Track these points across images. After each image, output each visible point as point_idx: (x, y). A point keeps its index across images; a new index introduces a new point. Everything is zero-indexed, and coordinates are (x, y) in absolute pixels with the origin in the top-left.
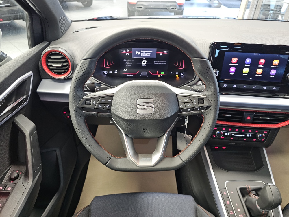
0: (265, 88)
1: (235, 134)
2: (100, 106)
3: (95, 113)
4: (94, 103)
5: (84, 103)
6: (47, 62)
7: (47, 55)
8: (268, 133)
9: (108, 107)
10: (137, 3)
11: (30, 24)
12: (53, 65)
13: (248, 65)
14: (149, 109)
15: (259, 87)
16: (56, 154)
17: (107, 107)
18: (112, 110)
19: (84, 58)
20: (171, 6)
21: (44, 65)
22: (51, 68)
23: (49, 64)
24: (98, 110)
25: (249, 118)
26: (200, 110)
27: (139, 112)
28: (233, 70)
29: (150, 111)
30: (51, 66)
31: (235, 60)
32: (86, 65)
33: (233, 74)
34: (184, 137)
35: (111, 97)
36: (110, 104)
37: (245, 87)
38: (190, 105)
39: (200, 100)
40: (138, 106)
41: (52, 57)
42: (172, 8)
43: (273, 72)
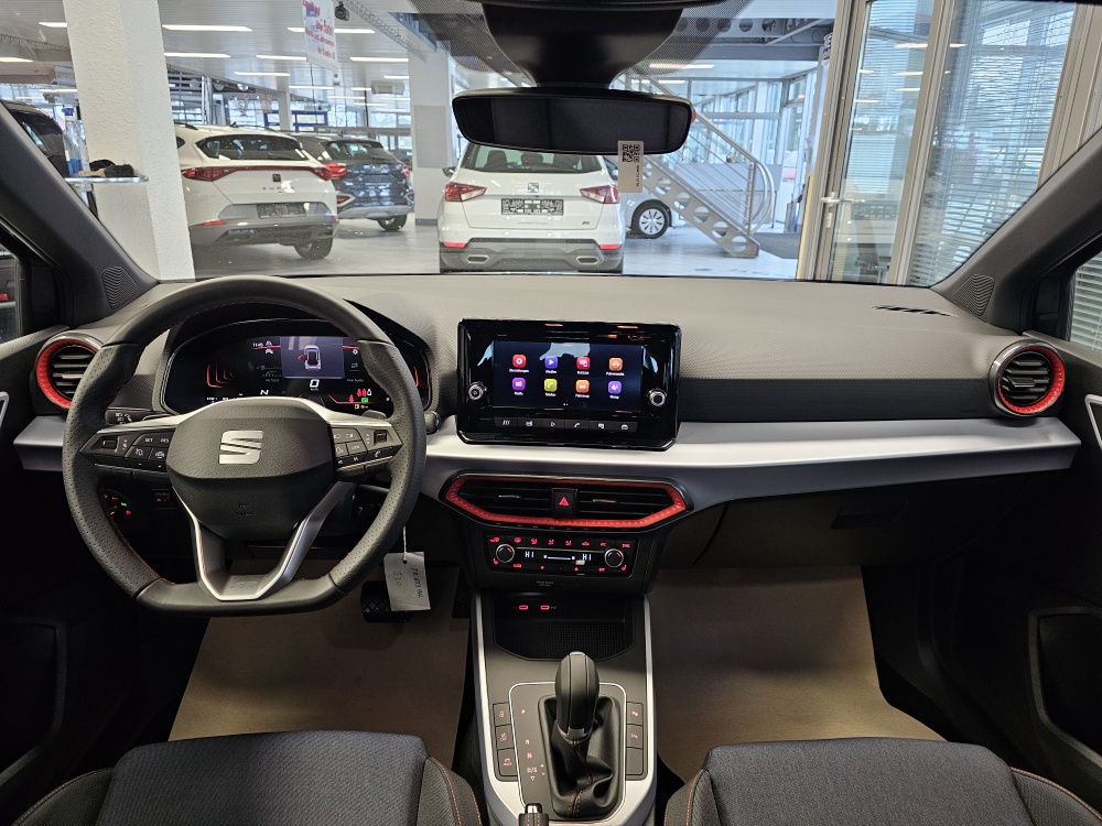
0: (601, 426)
1: (549, 554)
2: (139, 452)
3: (127, 469)
4: (125, 445)
5: (98, 444)
6: (50, 370)
7: (53, 353)
8: (634, 548)
9: (160, 454)
10: (466, 245)
11: (22, 282)
12: (65, 376)
13: (553, 372)
14: (249, 452)
15: (588, 424)
16: (55, 638)
17: (157, 454)
18: (167, 462)
19: (109, 342)
20: (576, 253)
21: (42, 377)
22: (60, 384)
23: (56, 375)
24: (132, 461)
25: (564, 502)
26: (380, 456)
27: (224, 459)
28: (519, 383)
29: (251, 457)
30: (61, 379)
31: (519, 360)
32: (111, 357)
33: (520, 394)
34: (405, 562)
35: (169, 432)
36: (165, 448)
37: (553, 424)
38: (356, 448)
39: (380, 435)
40: (223, 448)
41: (64, 357)
42: (581, 260)
43: (614, 387)
